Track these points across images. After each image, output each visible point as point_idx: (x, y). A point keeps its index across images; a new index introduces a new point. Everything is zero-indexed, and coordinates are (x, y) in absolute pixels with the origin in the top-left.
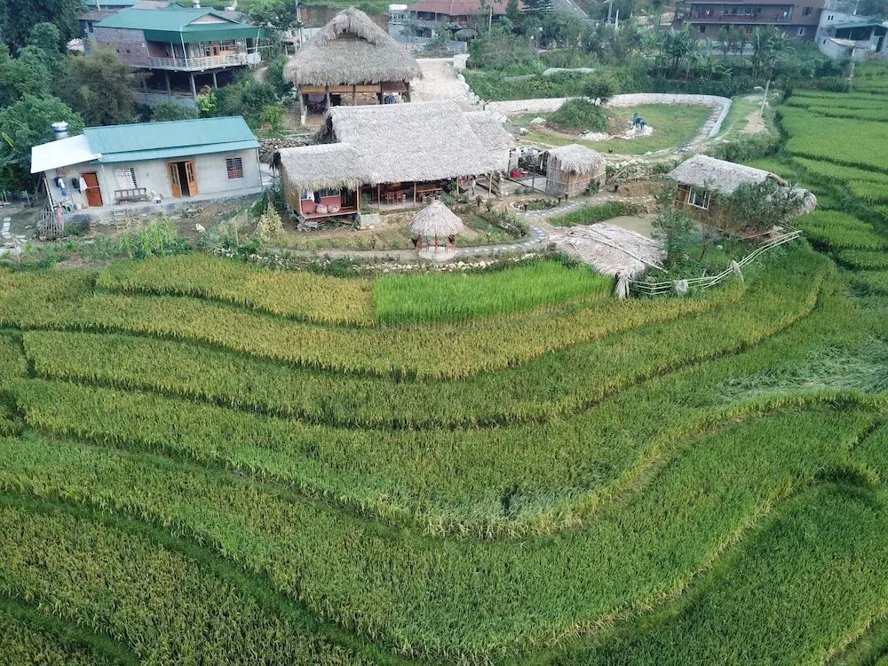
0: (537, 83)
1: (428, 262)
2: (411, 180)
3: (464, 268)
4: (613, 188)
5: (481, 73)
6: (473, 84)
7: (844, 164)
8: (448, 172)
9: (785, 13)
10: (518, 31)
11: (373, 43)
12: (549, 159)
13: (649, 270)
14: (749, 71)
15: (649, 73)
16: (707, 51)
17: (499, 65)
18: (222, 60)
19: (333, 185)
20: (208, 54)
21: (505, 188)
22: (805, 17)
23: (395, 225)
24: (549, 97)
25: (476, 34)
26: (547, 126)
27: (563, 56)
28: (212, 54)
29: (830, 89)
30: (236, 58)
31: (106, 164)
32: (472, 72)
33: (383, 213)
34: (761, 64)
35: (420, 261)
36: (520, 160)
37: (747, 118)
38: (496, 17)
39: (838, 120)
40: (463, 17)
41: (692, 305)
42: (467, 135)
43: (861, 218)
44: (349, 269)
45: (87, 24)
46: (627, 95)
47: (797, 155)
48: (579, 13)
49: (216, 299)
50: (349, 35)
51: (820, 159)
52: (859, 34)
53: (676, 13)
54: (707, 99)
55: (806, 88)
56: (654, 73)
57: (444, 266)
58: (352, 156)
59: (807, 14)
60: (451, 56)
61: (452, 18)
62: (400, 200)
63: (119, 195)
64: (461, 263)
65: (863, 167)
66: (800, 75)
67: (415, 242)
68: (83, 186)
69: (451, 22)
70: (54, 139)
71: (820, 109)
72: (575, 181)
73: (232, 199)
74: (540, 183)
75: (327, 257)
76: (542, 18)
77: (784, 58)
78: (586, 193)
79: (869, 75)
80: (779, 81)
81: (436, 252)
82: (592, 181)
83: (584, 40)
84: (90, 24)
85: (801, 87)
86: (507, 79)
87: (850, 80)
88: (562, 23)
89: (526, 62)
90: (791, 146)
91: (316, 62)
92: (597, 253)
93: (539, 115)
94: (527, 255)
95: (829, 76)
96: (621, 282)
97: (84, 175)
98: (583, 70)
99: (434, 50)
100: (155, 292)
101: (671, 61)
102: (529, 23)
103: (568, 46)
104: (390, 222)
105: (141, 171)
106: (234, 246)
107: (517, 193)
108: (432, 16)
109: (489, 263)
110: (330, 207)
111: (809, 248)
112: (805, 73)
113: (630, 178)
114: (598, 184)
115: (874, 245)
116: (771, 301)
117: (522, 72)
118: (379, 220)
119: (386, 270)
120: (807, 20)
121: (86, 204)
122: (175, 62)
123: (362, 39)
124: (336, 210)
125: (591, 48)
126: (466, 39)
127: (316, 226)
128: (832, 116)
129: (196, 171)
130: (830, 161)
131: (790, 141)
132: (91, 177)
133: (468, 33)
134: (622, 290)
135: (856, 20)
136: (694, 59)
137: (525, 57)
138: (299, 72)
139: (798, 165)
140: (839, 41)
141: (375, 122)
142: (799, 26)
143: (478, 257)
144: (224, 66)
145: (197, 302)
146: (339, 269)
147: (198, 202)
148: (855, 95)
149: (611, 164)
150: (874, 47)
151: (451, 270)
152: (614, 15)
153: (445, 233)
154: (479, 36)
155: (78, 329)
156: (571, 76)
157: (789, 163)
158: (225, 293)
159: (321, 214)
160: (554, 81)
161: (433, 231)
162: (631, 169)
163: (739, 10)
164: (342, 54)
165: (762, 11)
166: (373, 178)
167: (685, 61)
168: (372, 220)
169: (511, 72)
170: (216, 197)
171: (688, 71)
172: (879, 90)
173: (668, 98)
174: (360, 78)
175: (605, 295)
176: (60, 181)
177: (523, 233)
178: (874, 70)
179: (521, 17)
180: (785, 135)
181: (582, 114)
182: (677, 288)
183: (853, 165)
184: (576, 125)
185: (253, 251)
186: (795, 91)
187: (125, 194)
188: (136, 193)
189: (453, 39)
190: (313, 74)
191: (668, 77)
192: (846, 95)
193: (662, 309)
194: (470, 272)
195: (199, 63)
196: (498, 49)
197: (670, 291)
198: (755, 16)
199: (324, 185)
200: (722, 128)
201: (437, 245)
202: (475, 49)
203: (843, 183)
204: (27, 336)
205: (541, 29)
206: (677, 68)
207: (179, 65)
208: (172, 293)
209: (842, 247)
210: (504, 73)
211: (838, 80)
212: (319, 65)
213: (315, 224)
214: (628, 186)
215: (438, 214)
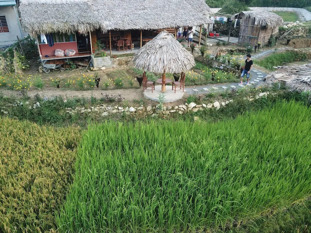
1: (154, 103)
2: (137, 28)
3: (195, 110)
4: (285, 42)
8: (169, 23)
23: (124, 67)
33: (114, 57)
35: (145, 102)
44: (61, 113)
57: (173, 108)
62: (129, 48)
64: (193, 105)
67: (140, 80)
72: (263, 35)
74: (233, 39)
75: (38, 99)
78: (269, 45)
81: (162, 91)
94: (261, 94)
104: (120, 64)
107: (218, 44)
109: (223, 104)
110: (67, 51)
113: (295, 35)
114: (276, 38)
118: (110, 62)
119: (105, 114)
124: (72, 53)
127: (54, 68)
143: (211, 96)
151: (180, 112)
153: (175, 68)
159: (58, 57)
161: (160, 66)
166: (104, 26)
168: (104, 62)
194: (204, 114)
199: (55, 28)
201: (164, 83)
213: (53, 66)
214: (294, 40)
215: (168, 45)
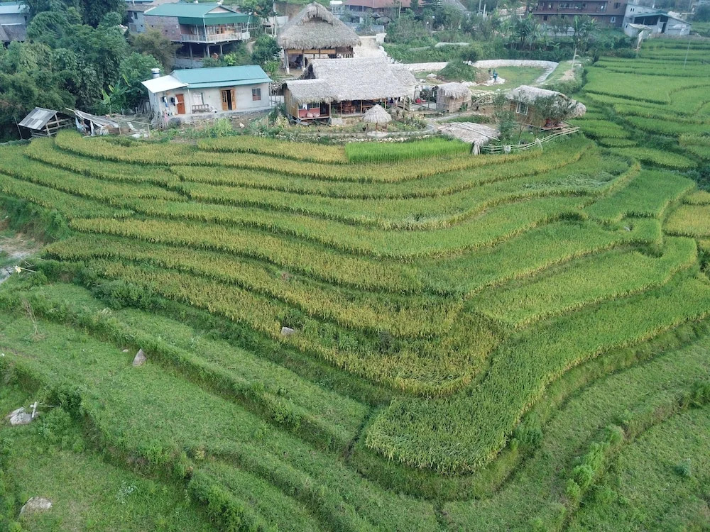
0: (431, 52)
1: (372, 138)
2: (359, 99)
3: (392, 141)
4: (476, 108)
5: (394, 46)
6: (390, 52)
7: (615, 96)
8: (380, 95)
9: (602, 7)
10: (418, 18)
11: (331, 24)
12: (438, 90)
13: (490, 141)
14: (571, 45)
15: (505, 46)
16: (544, 32)
17: (406, 40)
18: (227, 36)
19: (318, 100)
20: (218, 33)
21: (412, 108)
22: (616, 10)
23: (350, 125)
24: (439, 61)
25: (390, 20)
26: (437, 78)
27: (448, 35)
28: (220, 32)
29: (624, 56)
30: (235, 35)
31: (190, 89)
32: (389, 45)
33: (343, 118)
34: (579, 40)
35: (368, 137)
36: (421, 93)
37: (564, 73)
38: (403, 9)
39: (623, 74)
40: (382, 9)
41: (512, 157)
42: (390, 77)
43: (618, 124)
44: (330, 141)
45: (133, 14)
46: (490, 61)
47: (589, 92)
48: (461, 7)
49: (264, 154)
50: (317, 19)
51: (602, 94)
52: (650, 20)
53: (528, 6)
54: (543, 63)
55: (608, 56)
56: (508, 46)
57: (381, 140)
58: (326, 86)
59: (617, 7)
60: (375, 35)
61: (374, 10)
62: (353, 112)
63: (194, 108)
64: (390, 139)
65: (625, 97)
66: (604, 48)
67: (364, 129)
68: (177, 102)
69: (374, 12)
70: (152, 78)
71: (612, 68)
72: (453, 103)
73: (255, 112)
74: (432, 106)
75: (318, 136)
76: (434, 10)
77: (595, 36)
78: (460, 110)
79: (651, 48)
80: (590, 52)
81: (376, 133)
82: (463, 104)
83: (463, 25)
84: (135, 14)
85: (605, 55)
86: (411, 49)
87: (637, 50)
88: (448, 13)
89: (424, 39)
90: (586, 87)
91: (297, 35)
92: (464, 133)
93: (432, 72)
94: (426, 136)
95: (624, 48)
96: (475, 146)
97: (177, 96)
98: (461, 44)
99: (363, 30)
100: (229, 151)
101: (520, 38)
102: (425, 13)
103: (451, 28)
104: (348, 123)
105: (207, 94)
106: (266, 131)
107: (419, 110)
108: (360, 8)
109: (405, 139)
110: (314, 113)
111: (584, 137)
112: (608, 46)
113: (486, 102)
114: (467, 105)
115: (621, 136)
116: (555, 157)
117: (421, 45)
118: (341, 122)
119: (351, 141)
120: (617, 12)
121: (177, 113)
122: (199, 38)
123: (325, 21)
124: (318, 116)
125: (467, 29)
126: (384, 24)
128: (620, 72)
129: (236, 95)
130: (607, 95)
131: (587, 84)
132: (181, 97)
133: (385, 20)
134: (476, 150)
135: (650, 11)
136: (535, 37)
137: (423, 36)
138: (287, 41)
139: (589, 97)
140: (634, 25)
141: (337, 68)
142: (613, 15)
143: (400, 136)
144: (228, 40)
145: (253, 155)
146: (325, 141)
147: (238, 113)
148: (640, 60)
149: (475, 95)
150: (660, 30)
151: (385, 142)
152: (482, 8)
153: (382, 121)
154: (392, 21)
155: (198, 165)
156: (453, 48)
157: (584, 97)
158: (267, 151)
159: (309, 117)
160: (442, 51)
162: (487, 98)
163: (570, 5)
164: (313, 30)
165: (586, 6)
166: (339, 97)
167: (529, 39)
168: (337, 121)
169: (414, 45)
170: (247, 110)
171: (530, 45)
172: (655, 57)
173: (518, 63)
174: (324, 45)
175: (467, 153)
176: (165, 98)
177: (424, 127)
178: (656, 44)
179: (420, 9)
180: (585, 81)
181: (460, 70)
182: (505, 149)
183: (620, 97)
184: (455, 77)
185: (277, 133)
186: (601, 58)
187: (197, 108)
188: (203, 107)
189: (375, 24)
190: (296, 42)
191: (518, 49)
192: (634, 60)
193: (496, 158)
194: (395, 142)
195: (212, 38)
196: (406, 31)
197: (501, 151)
198: (582, 9)
199: (313, 100)
200: (547, 78)
202: (390, 30)
203: (611, 105)
204: (173, 168)
205: (434, 17)
206: (523, 43)
207: (201, 40)
208: (239, 151)
209: (603, 137)
210: (410, 46)
211: (628, 50)
212: (299, 37)
213: (306, 124)
214: (484, 107)
215: (379, 111)
